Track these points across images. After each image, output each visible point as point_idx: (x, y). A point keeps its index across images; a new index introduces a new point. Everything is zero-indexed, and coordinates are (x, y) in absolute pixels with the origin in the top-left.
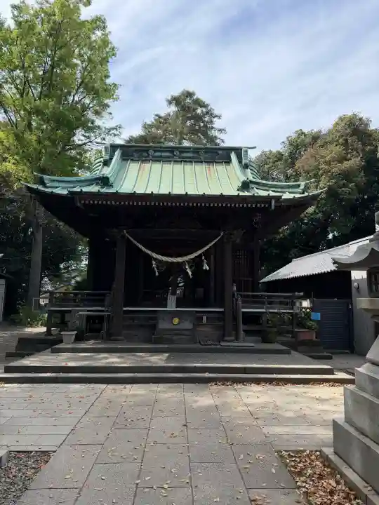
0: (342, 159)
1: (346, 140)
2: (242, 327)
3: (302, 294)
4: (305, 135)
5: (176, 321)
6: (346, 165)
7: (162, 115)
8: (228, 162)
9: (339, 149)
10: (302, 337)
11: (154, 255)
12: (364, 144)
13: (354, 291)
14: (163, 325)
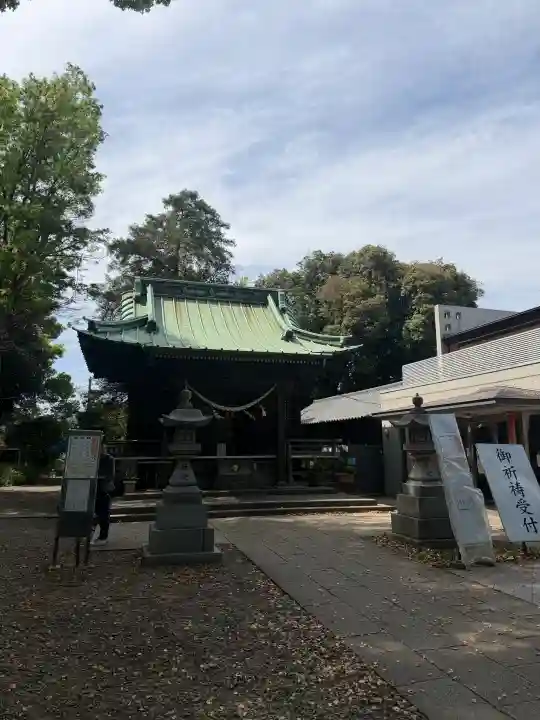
0: (367, 294)
1: (370, 273)
2: (291, 473)
3: (340, 440)
4: (325, 257)
5: (236, 467)
6: (371, 301)
7: (155, 215)
8: (265, 304)
9: (364, 283)
10: (344, 480)
11: (214, 405)
12: (387, 279)
13: (384, 438)
14: (223, 471)
